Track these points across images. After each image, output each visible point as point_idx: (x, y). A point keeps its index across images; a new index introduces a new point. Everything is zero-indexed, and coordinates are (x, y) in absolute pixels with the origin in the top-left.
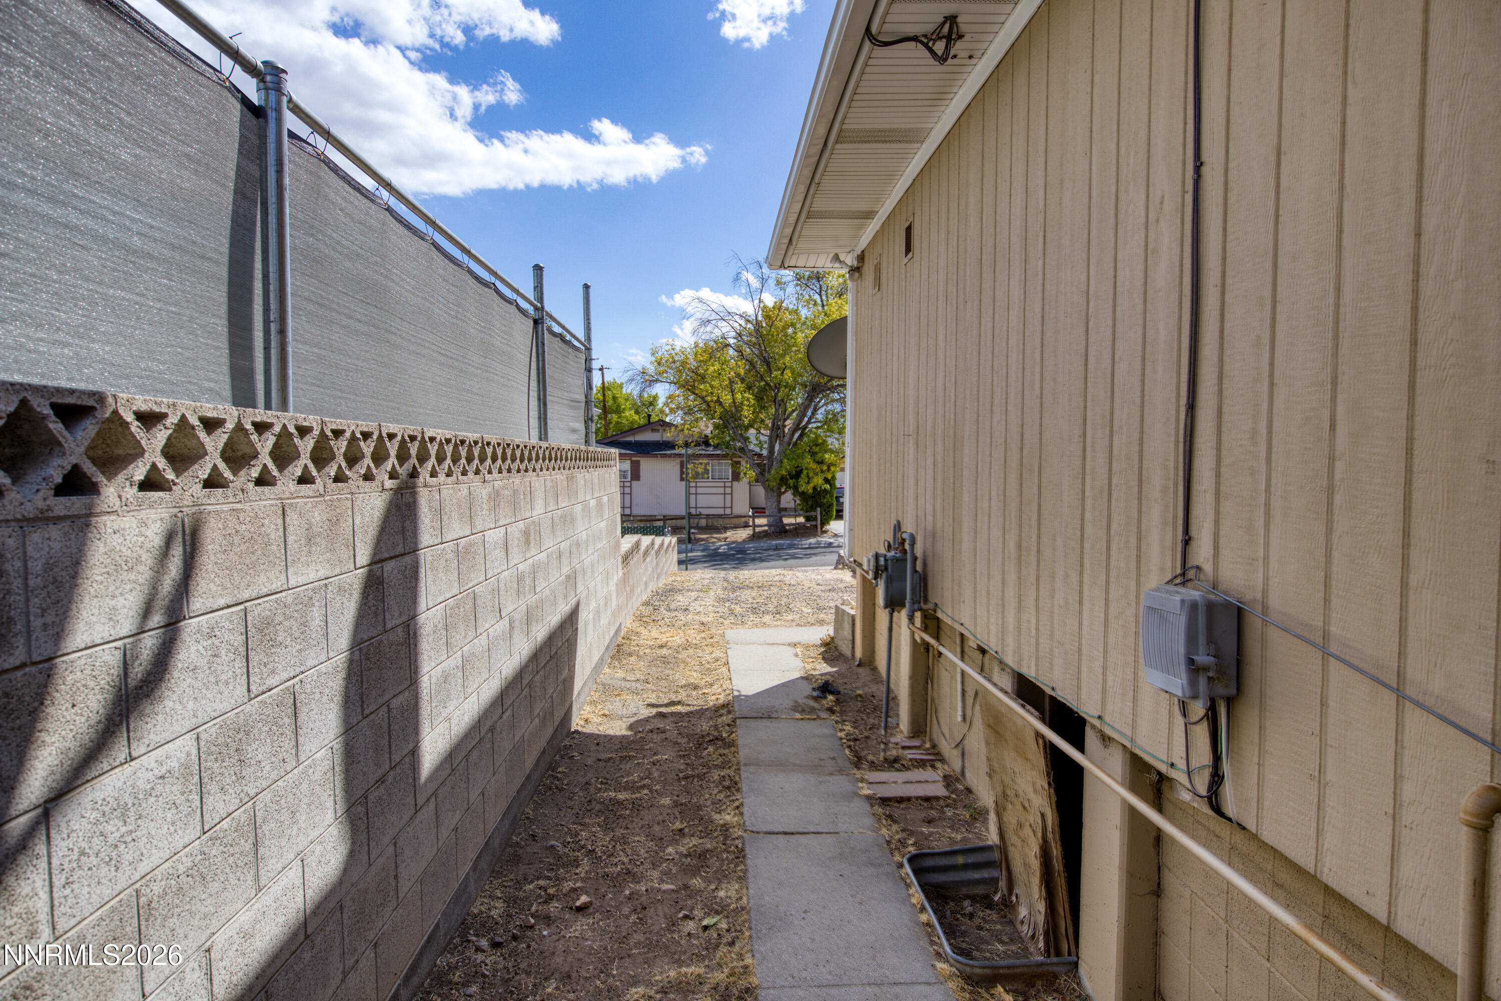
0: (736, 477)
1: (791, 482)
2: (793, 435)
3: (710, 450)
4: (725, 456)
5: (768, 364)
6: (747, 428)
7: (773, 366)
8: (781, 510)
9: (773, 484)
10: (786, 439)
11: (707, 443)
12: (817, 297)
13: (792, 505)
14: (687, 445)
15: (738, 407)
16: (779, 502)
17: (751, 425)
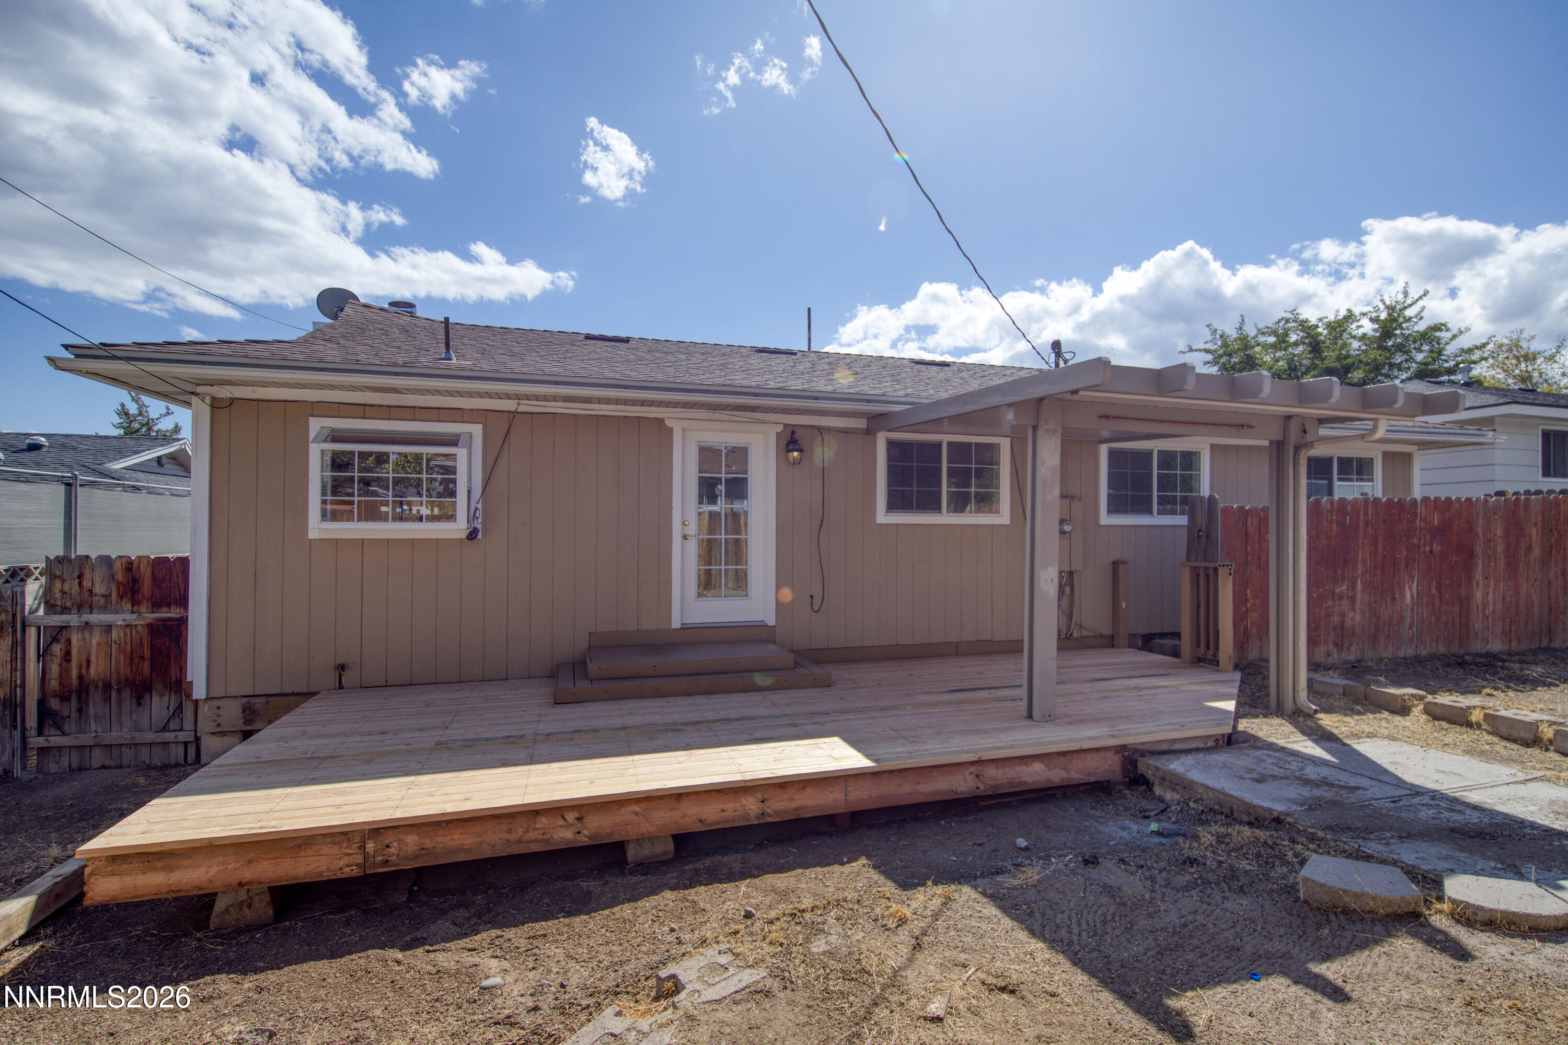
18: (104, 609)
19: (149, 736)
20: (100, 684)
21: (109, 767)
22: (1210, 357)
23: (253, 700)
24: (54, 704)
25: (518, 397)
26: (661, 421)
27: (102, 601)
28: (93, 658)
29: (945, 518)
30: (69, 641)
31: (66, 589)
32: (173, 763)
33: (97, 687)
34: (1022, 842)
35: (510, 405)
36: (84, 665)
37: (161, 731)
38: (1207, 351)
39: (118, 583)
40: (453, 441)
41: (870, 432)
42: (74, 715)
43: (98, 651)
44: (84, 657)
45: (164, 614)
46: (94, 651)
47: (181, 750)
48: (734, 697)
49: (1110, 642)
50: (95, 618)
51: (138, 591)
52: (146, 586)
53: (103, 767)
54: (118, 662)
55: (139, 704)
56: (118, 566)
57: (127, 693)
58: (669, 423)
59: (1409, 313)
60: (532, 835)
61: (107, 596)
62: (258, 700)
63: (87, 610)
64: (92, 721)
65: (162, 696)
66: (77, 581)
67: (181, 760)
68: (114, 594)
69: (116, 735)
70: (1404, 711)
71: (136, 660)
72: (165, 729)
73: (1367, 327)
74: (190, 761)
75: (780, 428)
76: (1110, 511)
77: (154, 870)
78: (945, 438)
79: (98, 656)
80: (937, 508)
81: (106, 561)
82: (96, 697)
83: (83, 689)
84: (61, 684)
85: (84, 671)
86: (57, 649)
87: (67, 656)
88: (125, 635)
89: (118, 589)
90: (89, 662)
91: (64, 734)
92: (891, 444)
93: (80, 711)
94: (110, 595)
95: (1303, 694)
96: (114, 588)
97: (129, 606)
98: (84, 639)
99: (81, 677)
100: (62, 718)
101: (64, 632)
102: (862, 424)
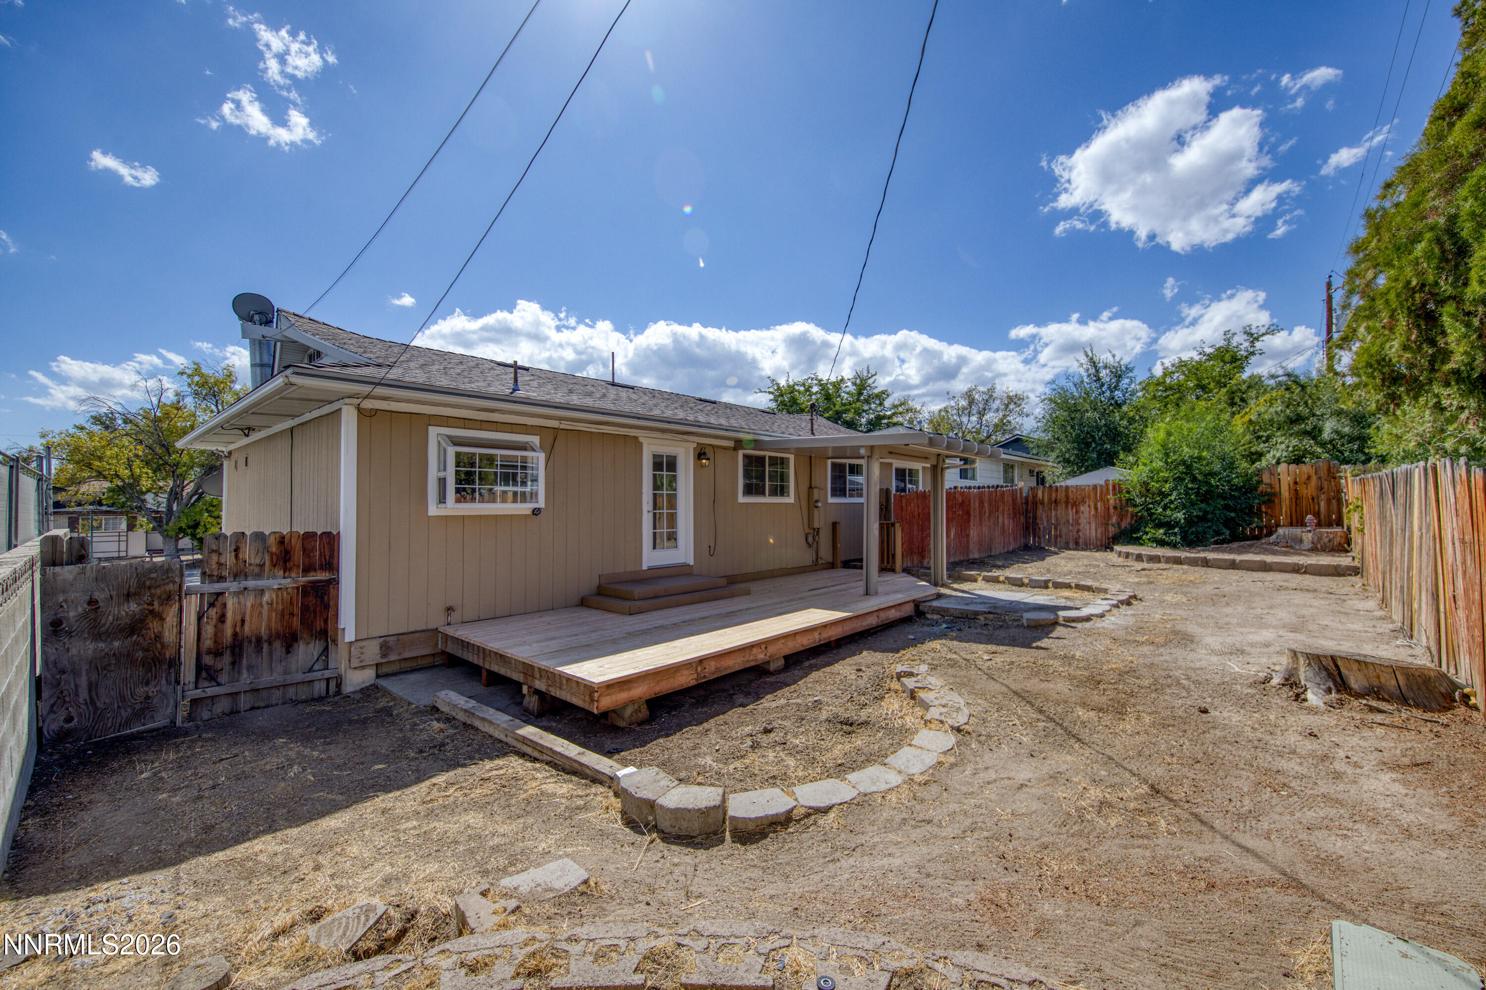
0: (131, 527)
1: (189, 531)
2: (191, 498)
3: (104, 508)
4: (121, 513)
5: (167, 449)
6: (145, 493)
7: (171, 450)
8: (178, 550)
9: (172, 533)
10: (184, 501)
11: (100, 503)
12: (213, 407)
13: (190, 546)
14: (79, 504)
15: (136, 479)
16: (177, 545)
17: (148, 491)
18: (258, 576)
19: (300, 677)
20: (254, 639)
21: (258, 708)
22: (772, 397)
23: (387, 639)
24: (208, 660)
25: (560, 419)
26: (636, 438)
27: (257, 570)
28: (247, 618)
29: (767, 500)
30: (224, 605)
31: (222, 561)
32: (316, 696)
33: (250, 642)
34: (912, 637)
35: (554, 424)
36: (239, 624)
37: (309, 671)
38: (770, 393)
39: (272, 554)
40: (523, 447)
41: (735, 449)
42: (227, 668)
43: (252, 611)
44: (239, 618)
45: (313, 577)
46: (248, 612)
47: (323, 685)
48: (721, 602)
49: (832, 566)
50: (251, 583)
51: (289, 560)
52: (298, 556)
53: (253, 708)
54: (269, 619)
55: (288, 652)
56: (272, 541)
57: (277, 644)
58: (641, 440)
59: (870, 381)
60: (752, 658)
61: (262, 566)
62: (391, 638)
63: (242, 577)
64: (245, 671)
65: (308, 644)
66: (233, 554)
67: (324, 694)
68: (268, 563)
69: (266, 679)
70: (975, 581)
71: (287, 617)
72: (311, 670)
73: (852, 388)
74: (331, 693)
75: (695, 445)
76: (832, 495)
77: (623, 690)
78: (768, 454)
79: (252, 616)
80: (763, 493)
81: (259, 537)
82: (249, 650)
83: (237, 646)
84: (215, 642)
85: (238, 629)
86: (213, 612)
87: (222, 618)
88: (277, 596)
89: (272, 559)
90: (243, 621)
91: (219, 684)
92: (746, 456)
93: (233, 664)
94: (264, 564)
95: (945, 577)
96: (267, 558)
97: (281, 573)
98: (239, 603)
99: (235, 635)
100: (216, 671)
101: (220, 598)
102: (731, 444)
